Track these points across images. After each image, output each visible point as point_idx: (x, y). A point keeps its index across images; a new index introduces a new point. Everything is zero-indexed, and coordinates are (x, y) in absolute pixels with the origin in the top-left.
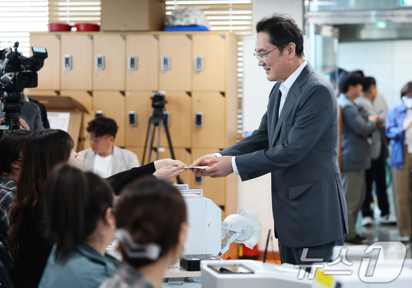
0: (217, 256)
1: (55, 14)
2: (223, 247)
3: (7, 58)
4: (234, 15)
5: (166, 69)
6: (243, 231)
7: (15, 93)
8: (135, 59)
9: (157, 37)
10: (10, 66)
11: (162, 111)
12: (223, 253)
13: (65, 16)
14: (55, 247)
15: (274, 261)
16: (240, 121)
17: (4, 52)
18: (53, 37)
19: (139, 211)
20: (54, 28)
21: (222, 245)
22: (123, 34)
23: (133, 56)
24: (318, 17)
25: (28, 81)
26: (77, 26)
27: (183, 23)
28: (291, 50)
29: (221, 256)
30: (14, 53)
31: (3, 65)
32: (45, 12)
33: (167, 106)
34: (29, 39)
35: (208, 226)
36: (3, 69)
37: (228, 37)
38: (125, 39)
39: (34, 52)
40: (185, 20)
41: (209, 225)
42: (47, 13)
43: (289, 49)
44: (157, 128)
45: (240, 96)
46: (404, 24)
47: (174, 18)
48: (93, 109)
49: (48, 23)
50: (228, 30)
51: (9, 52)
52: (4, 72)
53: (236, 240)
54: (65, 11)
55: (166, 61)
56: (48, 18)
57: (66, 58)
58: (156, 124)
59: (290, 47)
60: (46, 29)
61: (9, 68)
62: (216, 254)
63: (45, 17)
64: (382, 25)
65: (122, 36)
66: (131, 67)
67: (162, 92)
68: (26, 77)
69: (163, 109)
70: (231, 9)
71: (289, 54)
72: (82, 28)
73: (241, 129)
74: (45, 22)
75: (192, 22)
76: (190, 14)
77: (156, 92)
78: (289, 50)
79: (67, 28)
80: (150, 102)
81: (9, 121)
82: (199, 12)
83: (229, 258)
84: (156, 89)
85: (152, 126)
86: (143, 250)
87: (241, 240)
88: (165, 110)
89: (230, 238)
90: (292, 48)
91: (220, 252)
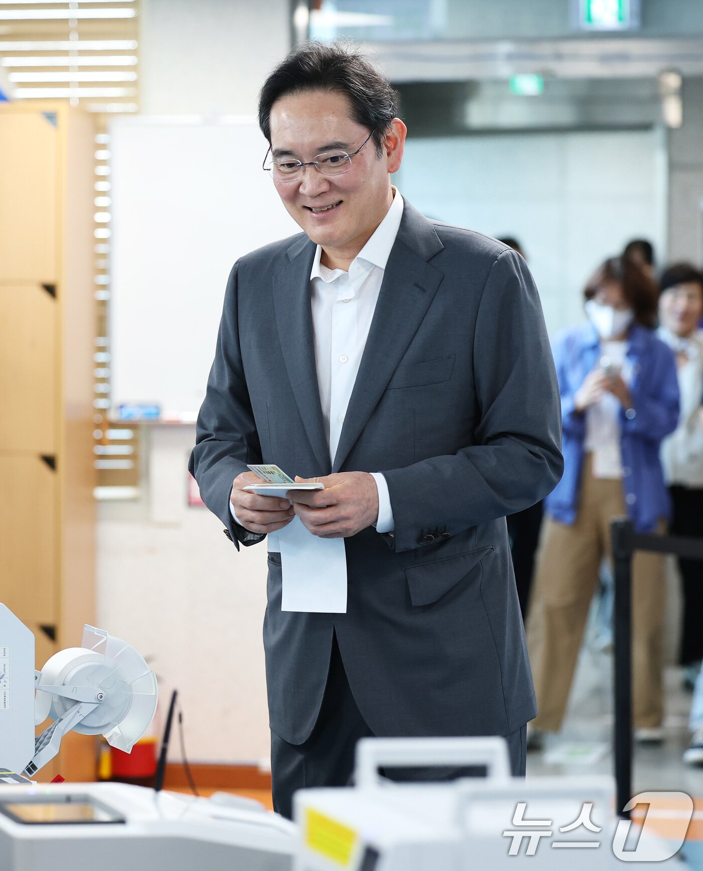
0: (24, 773)
2: (42, 746)
4: (82, 53)
6: (101, 697)
12: (39, 766)
15: (190, 790)
16: (101, 373)
21: (37, 740)
29: (35, 772)
37: (64, 118)
45: (102, 295)
46: (595, 83)
50: (67, 99)
53: (79, 725)
62: (19, 768)
64: (529, 85)
70: (74, 36)
71: (389, 154)
73: (104, 395)
83: (58, 780)
87: (96, 725)
89: (61, 720)
91: (31, 762)
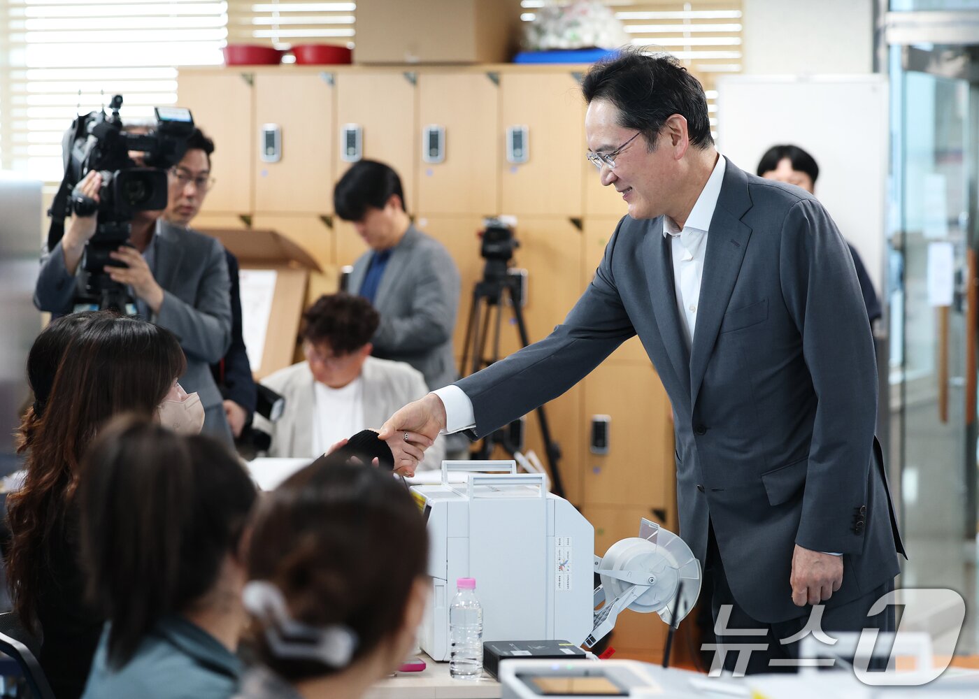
1: (245, 20)
2: (600, 620)
3: (93, 134)
4: (694, 21)
5: (519, 162)
6: (652, 580)
7: (114, 224)
8: (439, 134)
9: (495, 79)
10: (99, 155)
11: (506, 268)
12: (598, 638)
13: (269, 27)
14: (108, 626)
17: (87, 120)
18: (235, 77)
19: (308, 542)
20: (239, 57)
21: (595, 617)
22: (412, 71)
23: (434, 127)
24: (912, 25)
25: (143, 194)
26: (296, 51)
27: (563, 44)
28: (679, 135)
30: (111, 122)
31: (83, 152)
32: (219, 15)
33: (518, 255)
34: (174, 85)
35: (560, 568)
36: (84, 163)
38: (414, 82)
39: (160, 120)
40: (569, 33)
41: (563, 565)
42: (225, 19)
43: (673, 132)
44: (494, 311)
47: (540, 31)
48: (333, 261)
49: (225, 44)
51: (99, 120)
52: (85, 170)
53: (634, 603)
54: (269, 14)
55: (518, 139)
56: (225, 32)
57: (267, 132)
58: (493, 301)
59: (674, 127)
60: (220, 59)
61: (98, 161)
62: (579, 639)
63: (219, 28)
65: (406, 75)
66: (430, 155)
67: (507, 220)
68: (139, 183)
69: (509, 263)
70: (687, 7)
71: (674, 144)
72: (308, 55)
74: (219, 40)
75: (588, 40)
76: (581, 19)
77: (491, 218)
78: (672, 135)
79: (271, 57)
80: (476, 244)
81: (100, 293)
82: (604, 15)
84: (492, 211)
85: (483, 307)
86: (312, 641)
87: (648, 604)
88: (514, 265)
89: (618, 599)
90: (680, 127)
91: (590, 635)
